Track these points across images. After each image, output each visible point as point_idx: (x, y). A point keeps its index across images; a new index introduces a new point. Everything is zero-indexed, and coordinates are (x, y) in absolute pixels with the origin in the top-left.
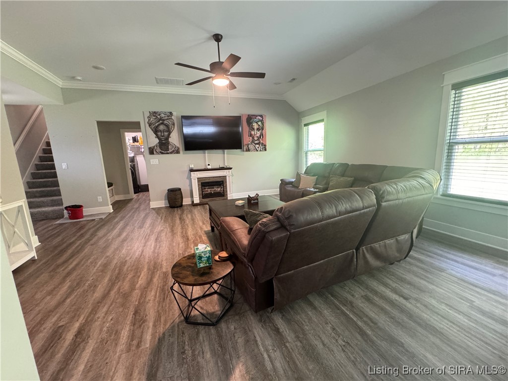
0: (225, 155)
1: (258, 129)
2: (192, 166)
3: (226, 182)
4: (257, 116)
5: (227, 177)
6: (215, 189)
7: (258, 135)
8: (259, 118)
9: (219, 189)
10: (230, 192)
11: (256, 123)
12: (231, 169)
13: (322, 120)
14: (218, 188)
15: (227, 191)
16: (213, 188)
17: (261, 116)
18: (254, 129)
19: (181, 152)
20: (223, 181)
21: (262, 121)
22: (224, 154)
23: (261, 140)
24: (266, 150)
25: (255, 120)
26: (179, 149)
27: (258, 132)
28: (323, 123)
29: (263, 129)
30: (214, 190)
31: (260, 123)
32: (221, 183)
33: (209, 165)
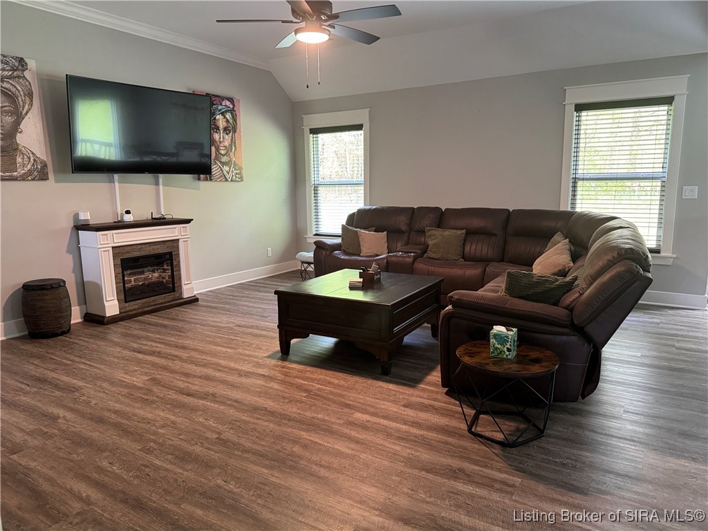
0: (161, 186)
1: (226, 129)
2: (85, 216)
3: (178, 255)
4: (223, 98)
5: (181, 243)
6: (146, 274)
7: (226, 144)
8: (228, 103)
9: (156, 275)
10: (188, 279)
11: (223, 114)
12: (188, 221)
13: (358, 127)
14: (153, 271)
15: (180, 278)
16: (143, 273)
17: (231, 100)
18: (218, 128)
19: (51, 176)
20: (170, 254)
21: (232, 111)
22: (157, 184)
23: (232, 154)
24: (241, 179)
25: (220, 107)
26: (45, 166)
27: (226, 137)
28: (362, 132)
29: (235, 132)
30: (145, 279)
31: (228, 116)
32: (166, 257)
33: (128, 212)
